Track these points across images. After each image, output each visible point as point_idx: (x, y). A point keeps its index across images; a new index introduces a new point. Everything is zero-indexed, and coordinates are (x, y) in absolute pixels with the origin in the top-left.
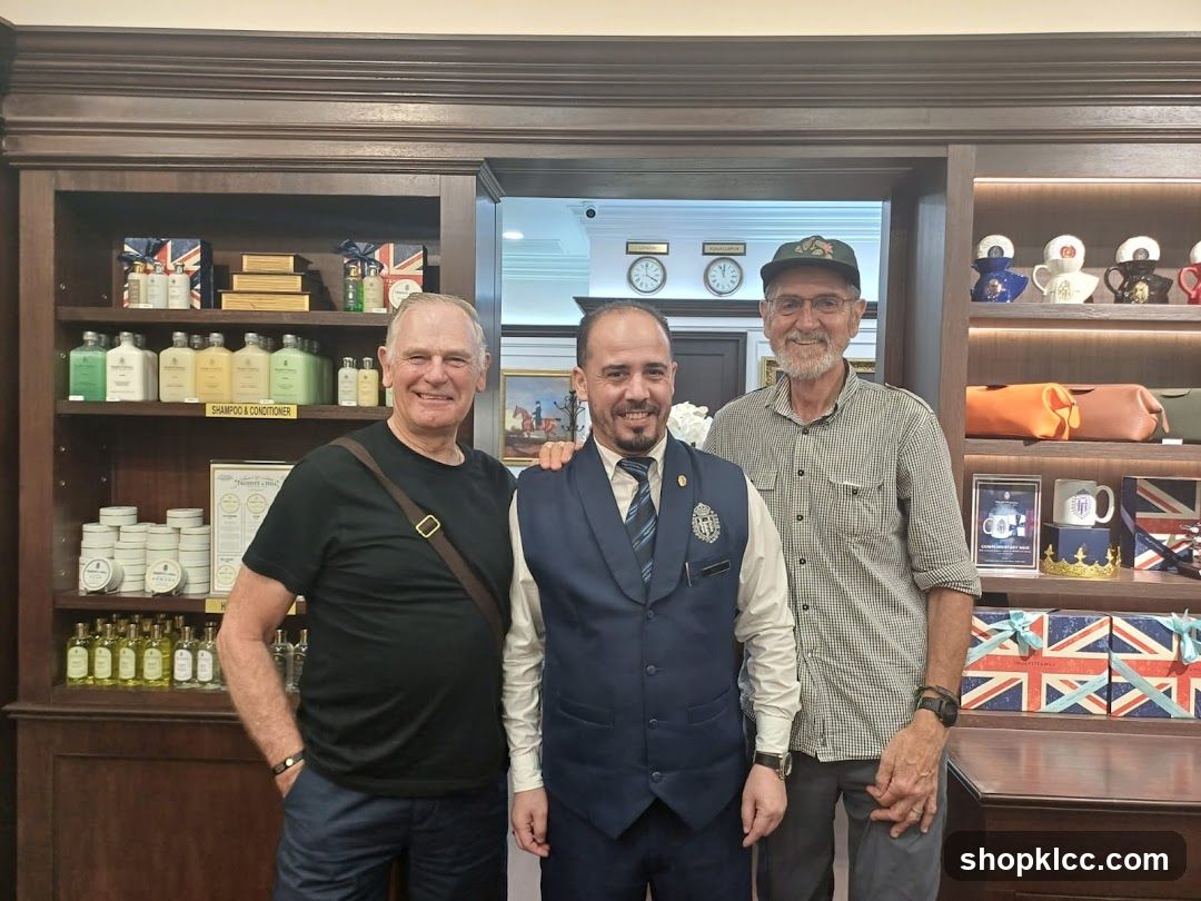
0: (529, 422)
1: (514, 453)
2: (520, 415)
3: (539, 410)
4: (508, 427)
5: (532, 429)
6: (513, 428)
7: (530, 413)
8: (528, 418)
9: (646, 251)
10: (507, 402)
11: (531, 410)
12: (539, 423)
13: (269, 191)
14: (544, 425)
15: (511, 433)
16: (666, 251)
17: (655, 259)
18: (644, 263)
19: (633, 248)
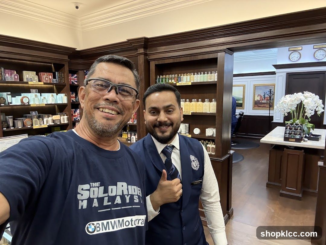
0: (262, 98)
1: (257, 106)
2: (259, 96)
3: (265, 95)
4: (256, 100)
5: (263, 100)
6: (257, 100)
7: (262, 96)
8: (262, 97)
9: (295, 50)
10: (256, 93)
11: (262, 95)
12: (265, 98)
13: (187, 60)
14: (266, 99)
15: (257, 101)
16: (301, 49)
17: (298, 52)
18: (294, 53)
19: (290, 49)
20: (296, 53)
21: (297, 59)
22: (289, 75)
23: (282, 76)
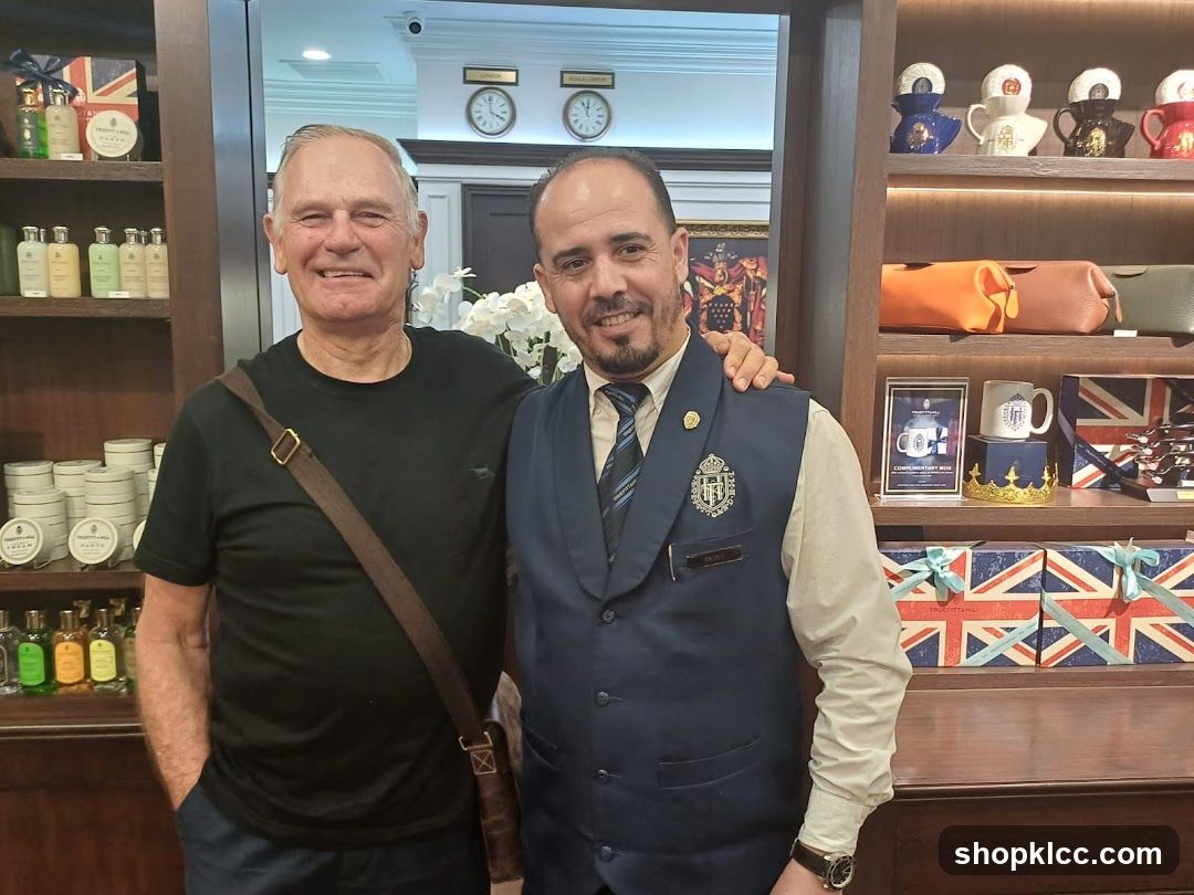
9: (489, 79)
16: (514, 81)
17: (501, 91)
18: (486, 95)
19: (472, 75)
20: (495, 97)
21: (503, 124)
22: (474, 196)
23: (444, 197)
